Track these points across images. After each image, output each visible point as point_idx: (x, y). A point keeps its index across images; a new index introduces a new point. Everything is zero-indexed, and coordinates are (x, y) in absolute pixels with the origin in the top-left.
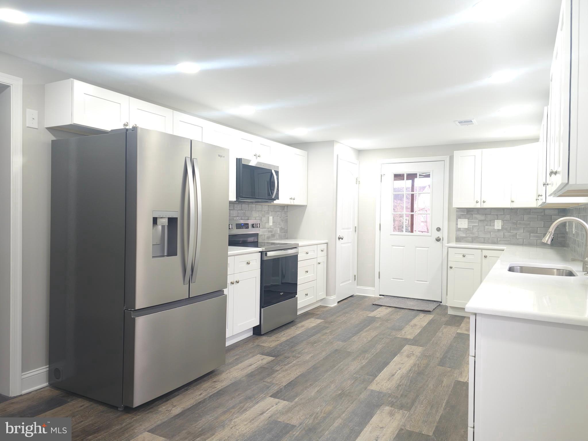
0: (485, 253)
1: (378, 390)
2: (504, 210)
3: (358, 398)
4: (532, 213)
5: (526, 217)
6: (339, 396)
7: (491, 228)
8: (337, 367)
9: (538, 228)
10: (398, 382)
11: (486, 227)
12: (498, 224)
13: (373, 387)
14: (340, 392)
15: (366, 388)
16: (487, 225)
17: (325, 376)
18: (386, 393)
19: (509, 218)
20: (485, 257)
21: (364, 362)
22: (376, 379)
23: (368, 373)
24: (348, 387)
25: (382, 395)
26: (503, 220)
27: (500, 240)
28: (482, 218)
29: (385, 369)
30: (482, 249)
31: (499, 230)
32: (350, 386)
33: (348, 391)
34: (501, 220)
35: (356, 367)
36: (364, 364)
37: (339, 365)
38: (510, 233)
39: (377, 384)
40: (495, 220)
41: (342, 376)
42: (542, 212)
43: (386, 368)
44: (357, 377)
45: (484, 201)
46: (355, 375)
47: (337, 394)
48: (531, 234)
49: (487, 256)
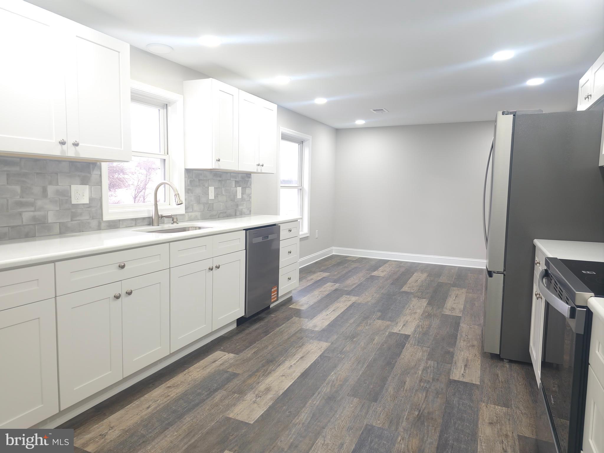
1: (321, 342)
3: (339, 335)
6: (355, 336)
8: (365, 366)
10: (300, 350)
13: (325, 345)
14: (355, 339)
15: (332, 343)
17: (374, 354)
18: (315, 340)
21: (332, 376)
22: (321, 353)
23: (329, 359)
24: (348, 344)
25: (319, 338)
29: (309, 366)
32: (347, 345)
33: (348, 340)
35: (342, 367)
36: (333, 373)
37: (363, 369)
39: (321, 347)
41: (356, 355)
43: (307, 367)
44: (341, 354)
46: (343, 356)
47: (356, 338)
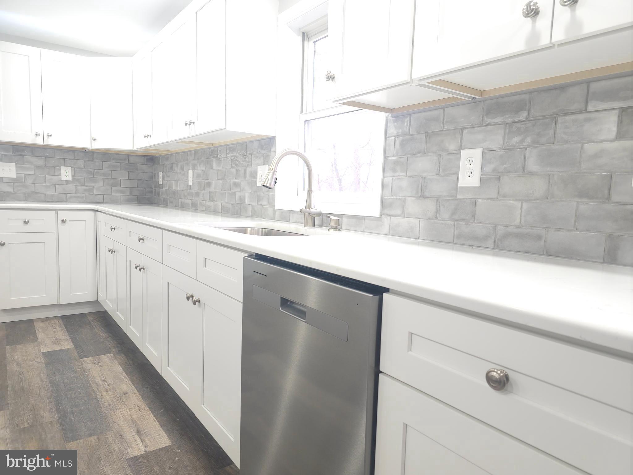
0: (62, 215)
2: (74, 153)
4: (113, 159)
5: (106, 164)
7: (55, 178)
9: (122, 181)
11: (47, 176)
12: (66, 174)
16: (48, 174)
19: (82, 164)
20: (63, 222)
26: (74, 168)
27: (71, 197)
28: (41, 162)
30: (57, 210)
31: (67, 182)
34: (71, 167)
38: (85, 185)
40: (62, 167)
42: (125, 160)
45: (49, 134)
48: (114, 188)
49: (66, 220)
